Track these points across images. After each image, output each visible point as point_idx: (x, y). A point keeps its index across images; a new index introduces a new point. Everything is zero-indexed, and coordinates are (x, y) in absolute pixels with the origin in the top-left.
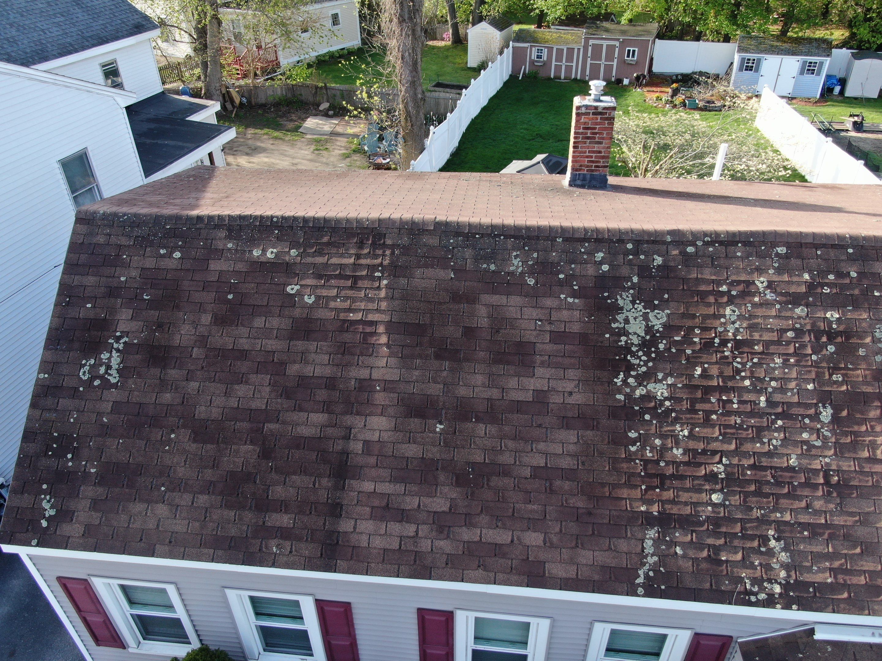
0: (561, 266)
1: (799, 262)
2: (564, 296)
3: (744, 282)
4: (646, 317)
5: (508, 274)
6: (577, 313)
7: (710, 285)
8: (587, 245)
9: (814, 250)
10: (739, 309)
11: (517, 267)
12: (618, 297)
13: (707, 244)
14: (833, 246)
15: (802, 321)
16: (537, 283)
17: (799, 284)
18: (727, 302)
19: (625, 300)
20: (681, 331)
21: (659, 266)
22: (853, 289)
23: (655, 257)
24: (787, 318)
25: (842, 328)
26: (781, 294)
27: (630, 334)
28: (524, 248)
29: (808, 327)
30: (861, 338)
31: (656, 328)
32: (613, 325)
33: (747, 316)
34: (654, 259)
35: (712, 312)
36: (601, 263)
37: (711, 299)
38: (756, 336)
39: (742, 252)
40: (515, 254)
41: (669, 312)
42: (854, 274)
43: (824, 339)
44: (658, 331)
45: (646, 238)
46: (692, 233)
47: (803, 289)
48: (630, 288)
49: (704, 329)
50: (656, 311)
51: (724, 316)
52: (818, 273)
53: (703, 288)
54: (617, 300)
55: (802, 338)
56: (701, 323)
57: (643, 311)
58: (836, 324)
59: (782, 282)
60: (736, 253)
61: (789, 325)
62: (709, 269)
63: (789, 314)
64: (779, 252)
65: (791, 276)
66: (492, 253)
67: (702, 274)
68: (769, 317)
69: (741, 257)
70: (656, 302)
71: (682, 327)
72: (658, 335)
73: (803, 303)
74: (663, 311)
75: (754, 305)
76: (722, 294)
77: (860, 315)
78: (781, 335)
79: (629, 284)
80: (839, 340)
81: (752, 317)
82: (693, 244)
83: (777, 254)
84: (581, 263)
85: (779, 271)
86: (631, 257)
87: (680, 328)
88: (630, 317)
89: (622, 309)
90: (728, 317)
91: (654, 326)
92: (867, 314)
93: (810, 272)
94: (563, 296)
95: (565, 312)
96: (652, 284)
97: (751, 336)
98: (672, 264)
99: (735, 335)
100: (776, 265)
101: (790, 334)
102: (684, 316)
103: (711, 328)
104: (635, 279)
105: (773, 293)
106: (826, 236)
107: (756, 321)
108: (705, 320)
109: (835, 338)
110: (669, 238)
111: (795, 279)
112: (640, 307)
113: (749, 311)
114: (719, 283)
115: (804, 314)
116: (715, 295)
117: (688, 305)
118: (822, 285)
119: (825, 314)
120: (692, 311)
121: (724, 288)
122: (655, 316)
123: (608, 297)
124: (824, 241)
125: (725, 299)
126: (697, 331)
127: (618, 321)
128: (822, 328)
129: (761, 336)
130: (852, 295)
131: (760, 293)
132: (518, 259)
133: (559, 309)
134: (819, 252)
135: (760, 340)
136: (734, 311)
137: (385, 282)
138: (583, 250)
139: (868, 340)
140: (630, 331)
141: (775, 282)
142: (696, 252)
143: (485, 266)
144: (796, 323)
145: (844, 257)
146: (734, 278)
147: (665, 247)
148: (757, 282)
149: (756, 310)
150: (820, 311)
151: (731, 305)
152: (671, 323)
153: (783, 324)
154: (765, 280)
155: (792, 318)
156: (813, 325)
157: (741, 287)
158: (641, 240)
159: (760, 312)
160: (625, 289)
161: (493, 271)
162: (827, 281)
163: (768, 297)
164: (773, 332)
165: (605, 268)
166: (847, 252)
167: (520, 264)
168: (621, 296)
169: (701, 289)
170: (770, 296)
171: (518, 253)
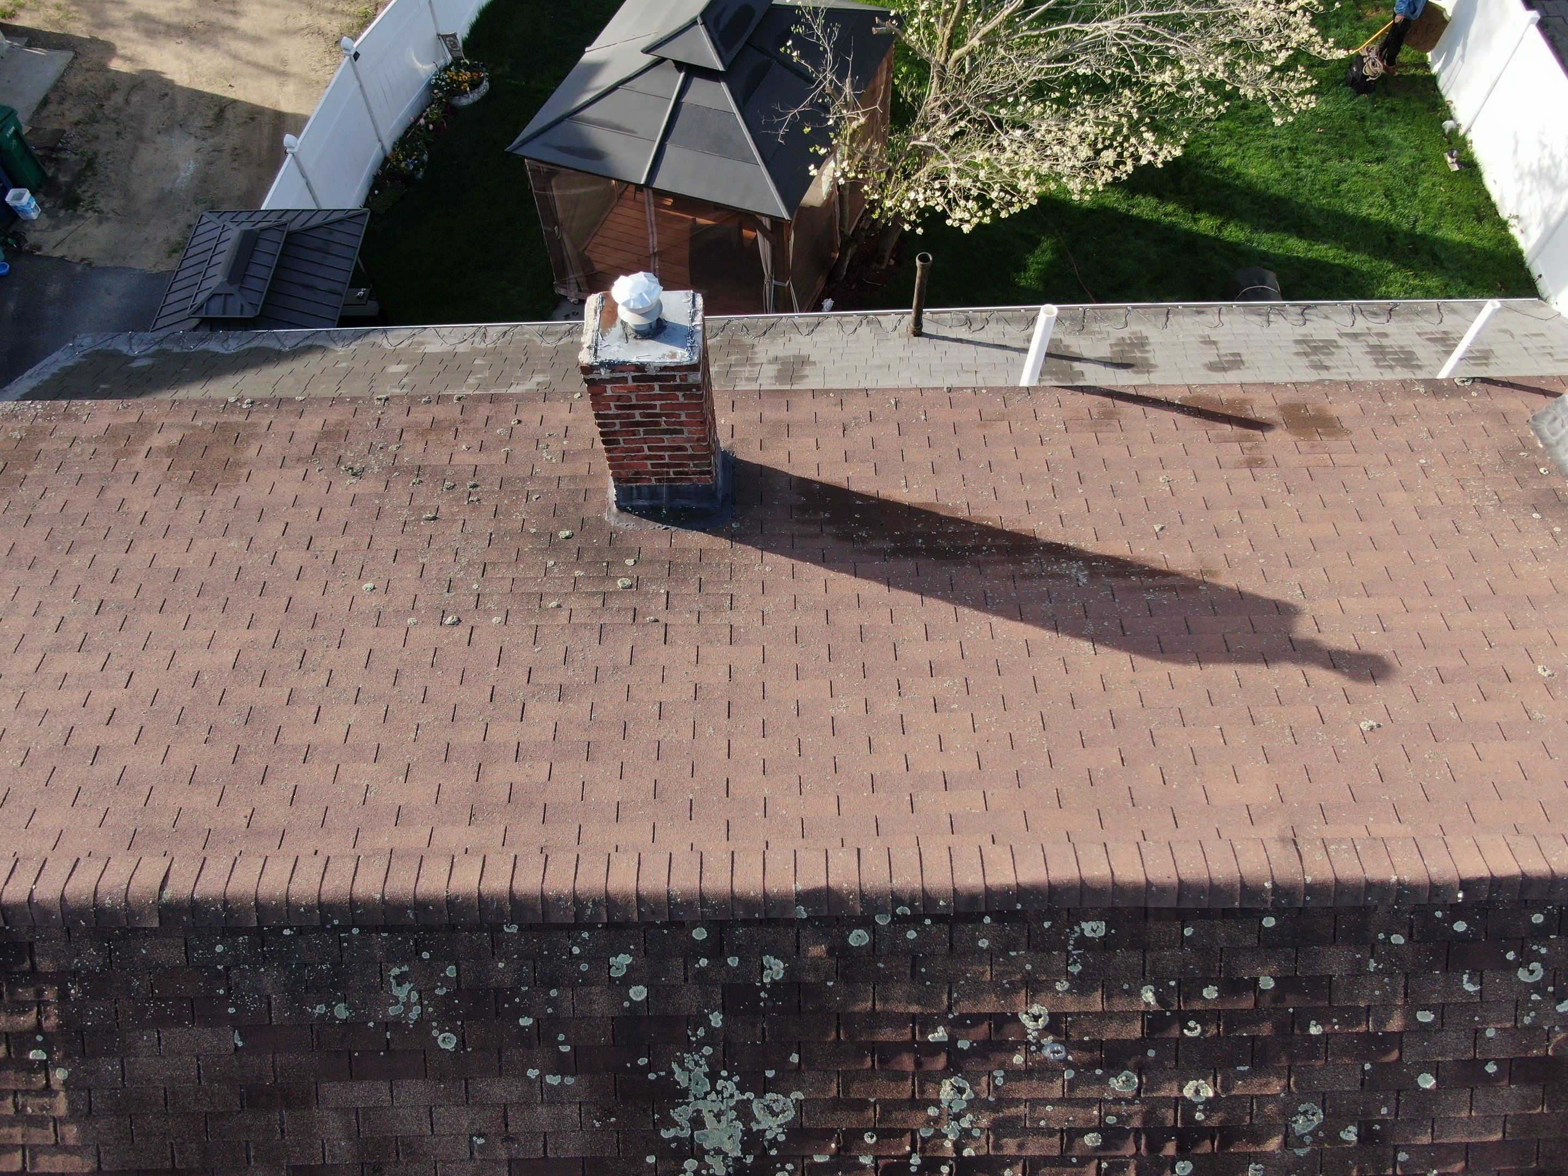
0: (523, 996)
1: (1135, 958)
2: (537, 1072)
3: (990, 1016)
4: (744, 1112)
5: (386, 1026)
6: (572, 1111)
7: (905, 1027)
8: (585, 935)
9: (1178, 924)
10: (974, 1083)
11: (408, 1006)
12: (674, 1066)
13: (901, 922)
14: (1227, 913)
15: (1124, 1109)
16: (462, 1043)
17: (1126, 1018)
18: (946, 1068)
19: (690, 1071)
20: (831, 1140)
21: (774, 983)
22: (1258, 1021)
23: (768, 960)
24: (1088, 1103)
25: (1215, 1120)
26: (1082, 1046)
27: (707, 1152)
28: (418, 953)
29: (1136, 1123)
30: (1259, 1137)
31: (769, 1135)
32: (665, 1134)
33: (991, 1099)
34: (763, 968)
35: (906, 1095)
36: (627, 982)
37: (907, 1062)
38: (1010, 1146)
39: (992, 940)
40: (396, 971)
41: (799, 1095)
42: (1267, 983)
43: (1170, 1149)
44: (774, 1143)
45: (741, 914)
46: (862, 895)
47: (1135, 1031)
48: (701, 1043)
49: (885, 1134)
50: (770, 1096)
51: (937, 1103)
52: (1179, 984)
53: (887, 1035)
54: (672, 1073)
55: (1118, 1149)
56: (880, 1121)
57: (738, 1097)
58: (1203, 1111)
59: (1087, 1014)
60: (975, 940)
61: (1090, 1120)
62: (906, 987)
63: (1093, 1092)
64: (1088, 933)
65: (1109, 998)
66: (335, 975)
67: (886, 1000)
68: (1046, 1101)
69: (989, 950)
70: (770, 1074)
71: (833, 1131)
72: (774, 1152)
73: (1131, 1063)
74: (787, 1095)
75: (1013, 1074)
76: (937, 1047)
77: (1267, 1084)
78: (1071, 1141)
79: (701, 1032)
80: (1206, 1147)
81: (1002, 1102)
82: (866, 922)
83: (1083, 941)
84: (574, 986)
85: (1081, 986)
86: (703, 962)
87: (827, 1134)
88: (705, 1113)
89: (684, 1093)
90: (944, 1105)
91: (765, 1131)
92: (1283, 1082)
93: (1159, 985)
94: (533, 1073)
95: (542, 1111)
96: (758, 1032)
97: (998, 1147)
98: (810, 978)
99: (958, 1147)
100: (1075, 969)
101: (1091, 1140)
102: (836, 1104)
103: (903, 1132)
104: (716, 1020)
105: (1061, 1043)
106: (1213, 889)
107: (1013, 1111)
108: (890, 1113)
109: (1196, 1143)
110: (802, 912)
111: (1120, 1005)
112: (731, 1087)
113: (997, 1088)
114: (928, 1024)
115: (1129, 1092)
116: (915, 1051)
117: (847, 1080)
118: (1182, 1019)
119: (1181, 1090)
120: (857, 1091)
121: (940, 1034)
122: (768, 1107)
123: (649, 1068)
124: (1204, 901)
125: (941, 1062)
126: (869, 1139)
127: (675, 1124)
128: (1170, 1122)
129: (1021, 1146)
130: (1253, 1039)
131: (1028, 1044)
132: (407, 986)
133: (526, 1103)
134: (1188, 932)
135: (1020, 1157)
136: (961, 1091)
137: (60, 1075)
138: (576, 950)
139: (1273, 1144)
140: (706, 1146)
141: (1066, 1015)
142: (873, 945)
143: (320, 1009)
144: (1107, 1114)
145: (1251, 940)
146: (966, 1007)
147: (792, 933)
148: (1024, 1018)
149: (1014, 1085)
150: (1170, 1080)
151: (954, 1074)
152: (806, 1124)
153: (1077, 1116)
154: (1044, 1011)
155: (1101, 1101)
156: (1148, 1116)
157: (982, 1030)
158: (728, 921)
159: (1022, 1090)
160: (690, 1047)
161: (345, 1022)
162: (1198, 1006)
163: (1047, 1052)
164: (1051, 1136)
165: (638, 993)
166: (1261, 926)
167: (415, 996)
168: (681, 1065)
169: (881, 1038)
170: (1052, 1050)
171: (405, 968)
